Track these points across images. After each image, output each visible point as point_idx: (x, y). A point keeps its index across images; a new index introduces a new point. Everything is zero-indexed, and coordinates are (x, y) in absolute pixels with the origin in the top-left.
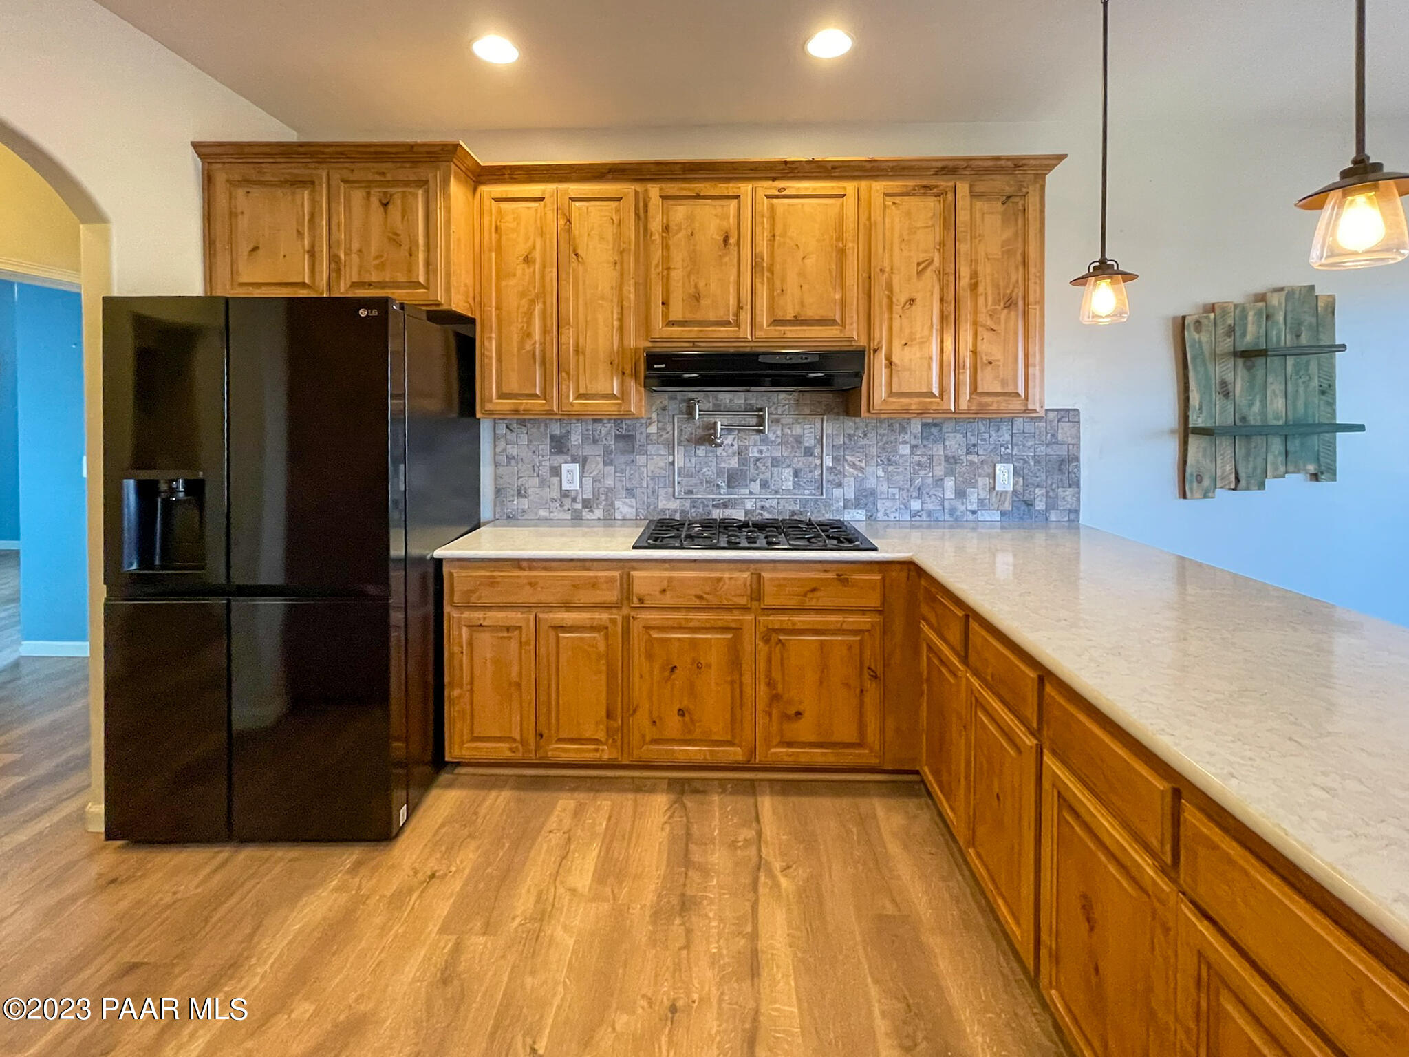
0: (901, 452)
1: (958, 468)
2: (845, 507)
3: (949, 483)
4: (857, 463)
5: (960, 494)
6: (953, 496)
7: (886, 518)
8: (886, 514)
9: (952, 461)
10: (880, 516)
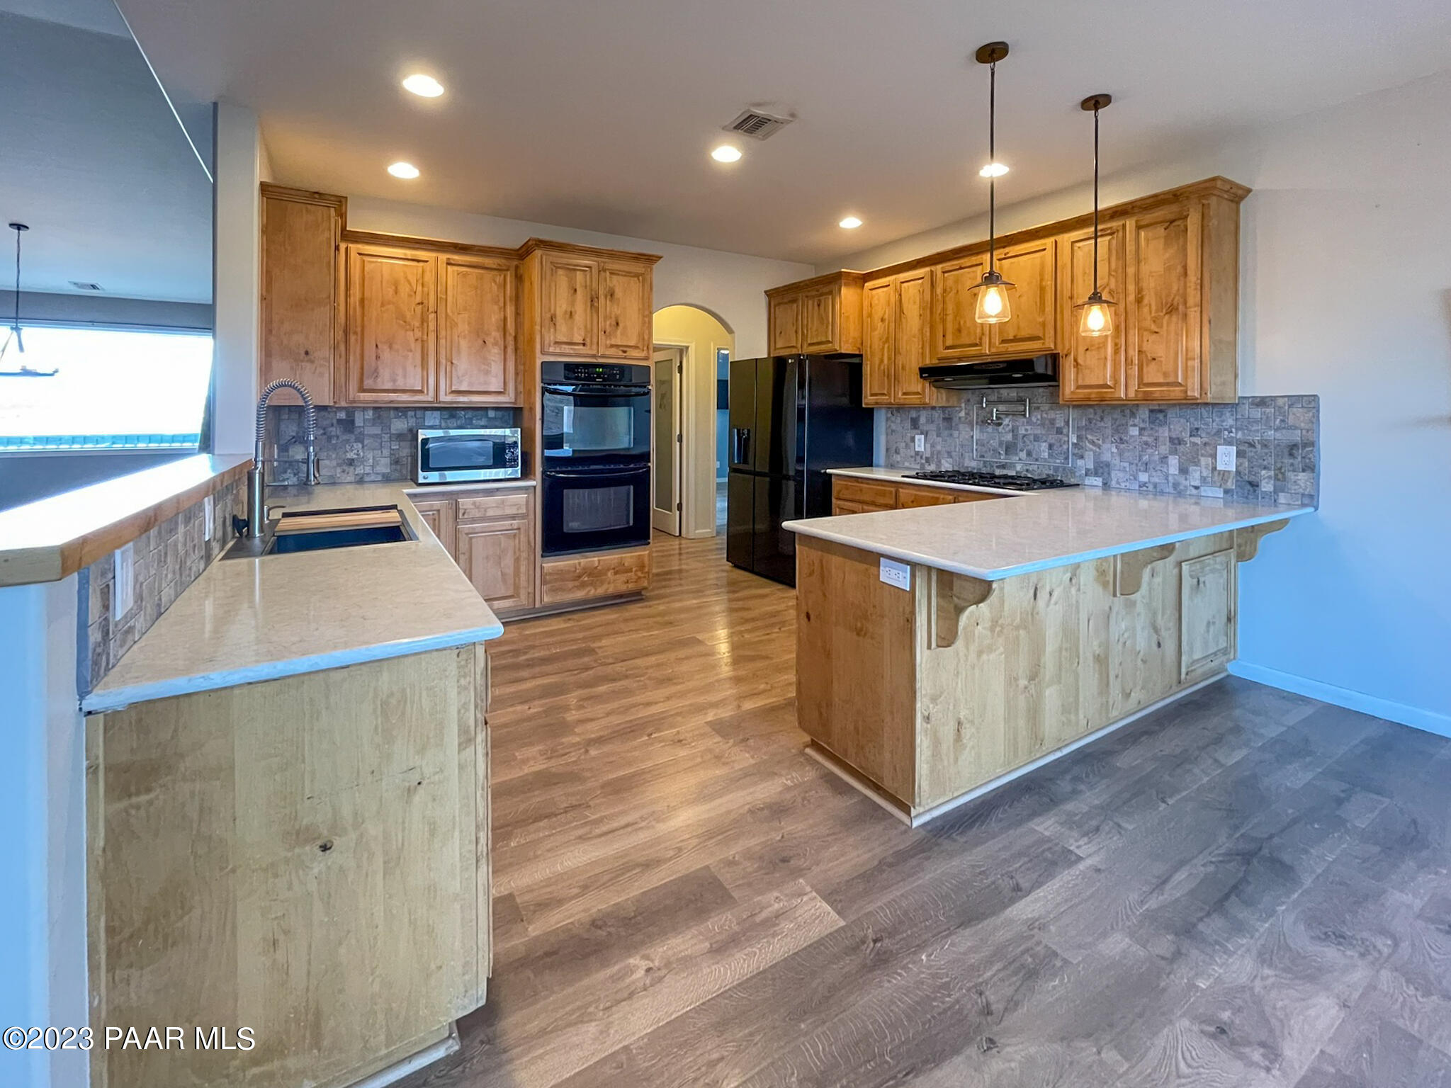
0: (1131, 433)
1: (1181, 448)
2: (1086, 475)
3: (1174, 461)
4: (1096, 441)
5: (1184, 471)
6: (1177, 472)
7: (1118, 486)
8: (1118, 483)
9: (1176, 441)
10: (1113, 484)
